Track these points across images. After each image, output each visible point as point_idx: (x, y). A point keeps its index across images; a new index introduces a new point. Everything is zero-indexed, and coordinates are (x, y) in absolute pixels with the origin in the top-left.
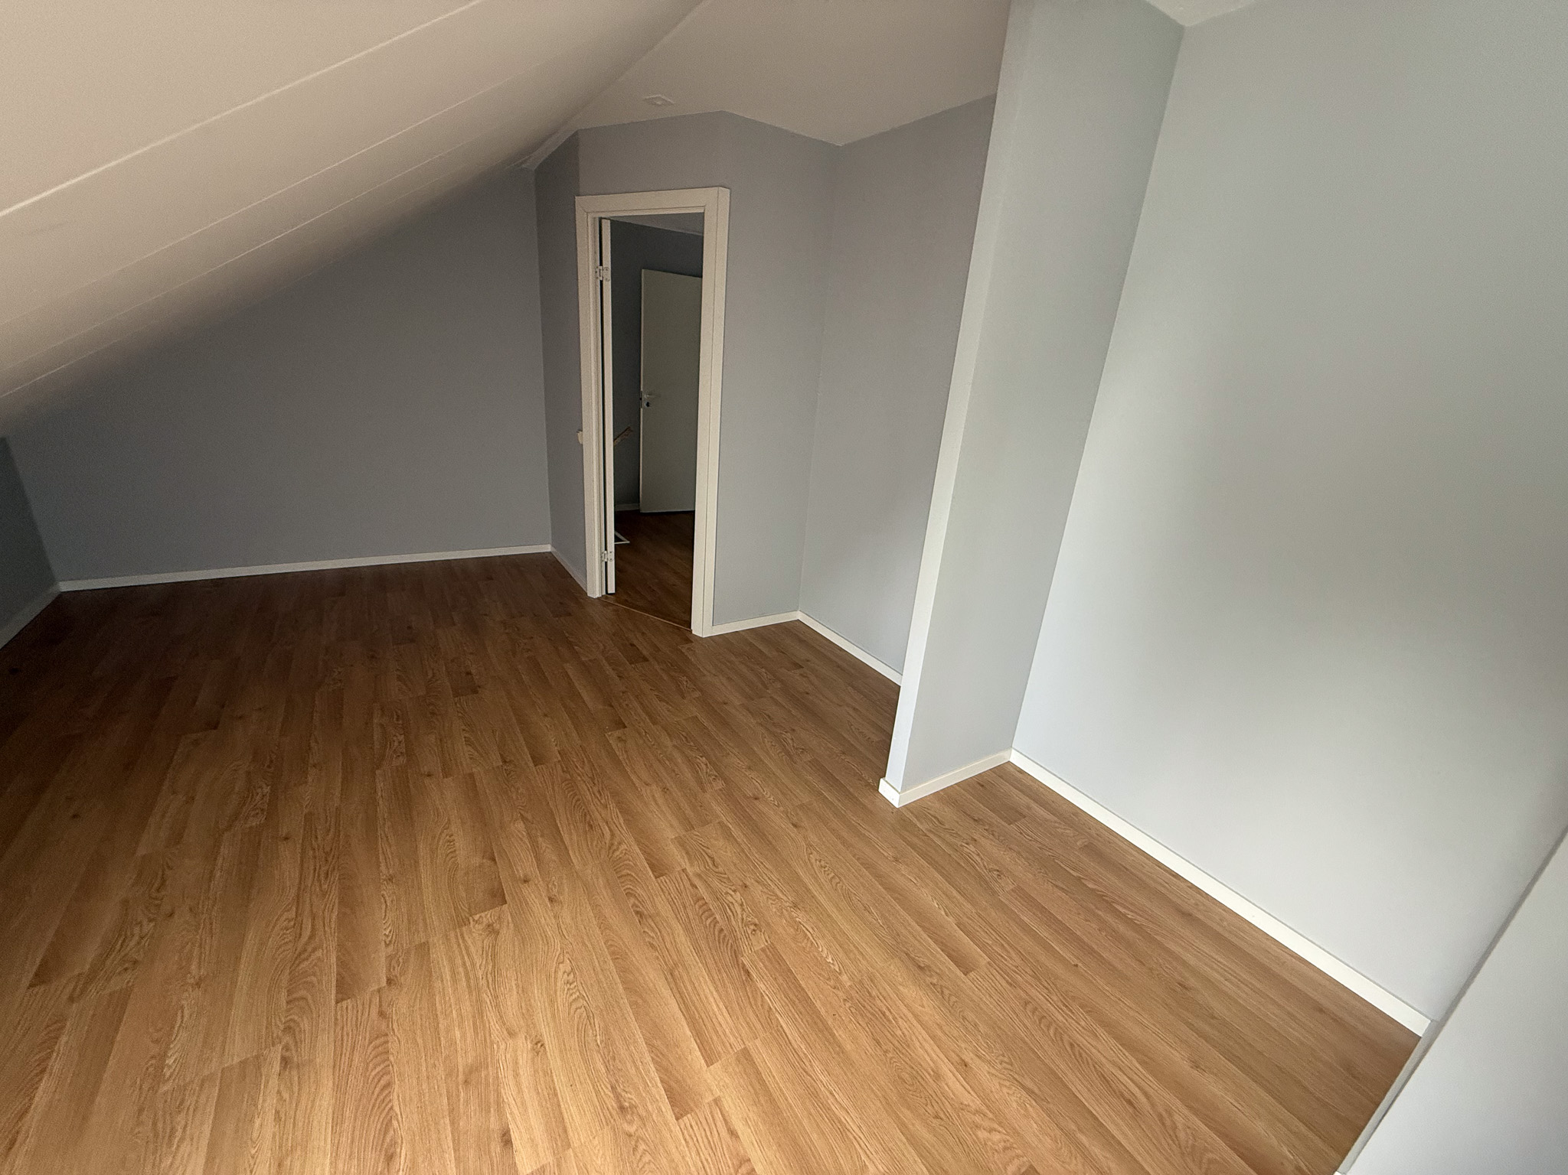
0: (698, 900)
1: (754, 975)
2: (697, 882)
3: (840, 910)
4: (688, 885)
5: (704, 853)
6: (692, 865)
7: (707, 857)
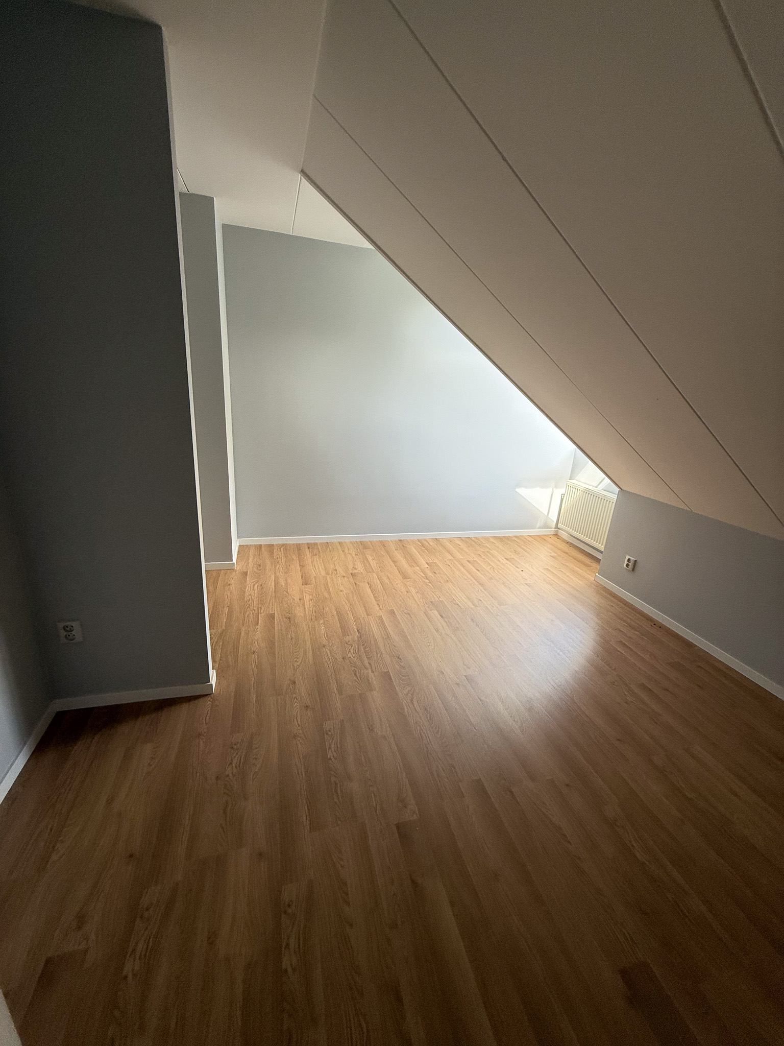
0: (369, 658)
1: (356, 630)
2: (367, 665)
3: (305, 641)
4: (373, 665)
5: (359, 678)
6: (368, 673)
7: (358, 676)
